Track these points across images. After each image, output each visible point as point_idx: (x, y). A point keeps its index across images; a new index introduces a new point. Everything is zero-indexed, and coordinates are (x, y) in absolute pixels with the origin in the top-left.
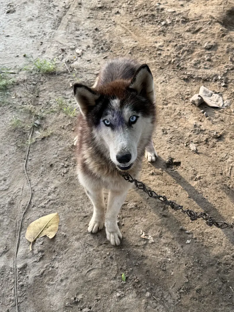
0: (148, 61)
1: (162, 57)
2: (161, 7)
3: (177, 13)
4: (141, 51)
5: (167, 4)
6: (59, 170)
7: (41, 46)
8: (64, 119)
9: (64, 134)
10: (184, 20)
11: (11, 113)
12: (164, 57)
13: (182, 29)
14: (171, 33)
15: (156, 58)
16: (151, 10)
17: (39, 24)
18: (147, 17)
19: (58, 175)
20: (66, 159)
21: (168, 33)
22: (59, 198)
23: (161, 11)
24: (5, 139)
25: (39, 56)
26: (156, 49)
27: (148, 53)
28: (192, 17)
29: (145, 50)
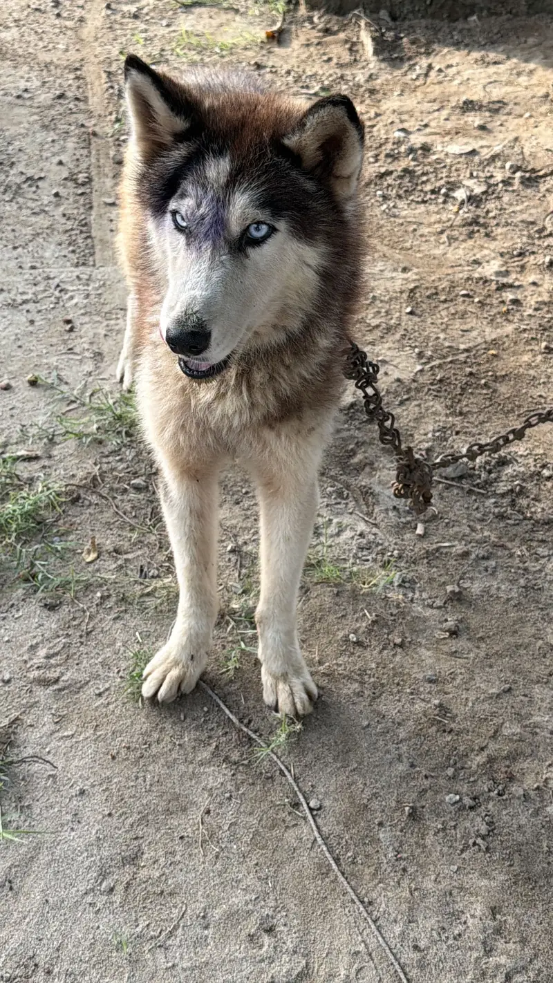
0: (488, 330)
1: (530, 312)
2: (417, 140)
3: (486, 154)
4: (445, 301)
5: (428, 130)
6: (455, 827)
7: (73, 335)
8: (336, 604)
9: (373, 665)
10: (527, 175)
11: (119, 624)
12: (536, 309)
13: (534, 207)
14: (507, 224)
15: (510, 318)
16: (388, 156)
17: (15, 253)
18: (390, 180)
19: (462, 851)
20: (450, 771)
21: (497, 225)
22: (536, 955)
23: (425, 156)
24: (158, 742)
25: (90, 374)
26: (494, 286)
27: (473, 302)
28: (542, 164)
29: (456, 296)
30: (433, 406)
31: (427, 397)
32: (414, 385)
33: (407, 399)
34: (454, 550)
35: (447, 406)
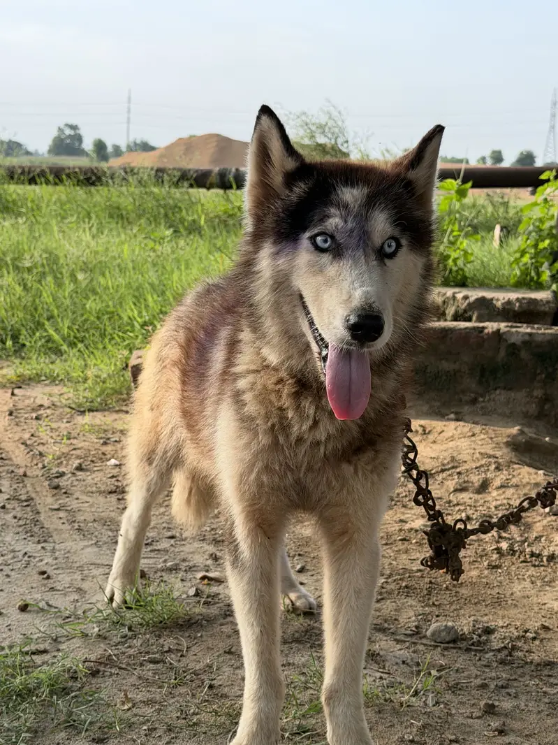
7: (51, 580)
25: (77, 601)
27: (411, 543)
28: (431, 467)
29: (395, 541)
30: (407, 602)
31: (399, 597)
32: (384, 590)
33: (382, 599)
34: (473, 684)
35: (420, 601)
